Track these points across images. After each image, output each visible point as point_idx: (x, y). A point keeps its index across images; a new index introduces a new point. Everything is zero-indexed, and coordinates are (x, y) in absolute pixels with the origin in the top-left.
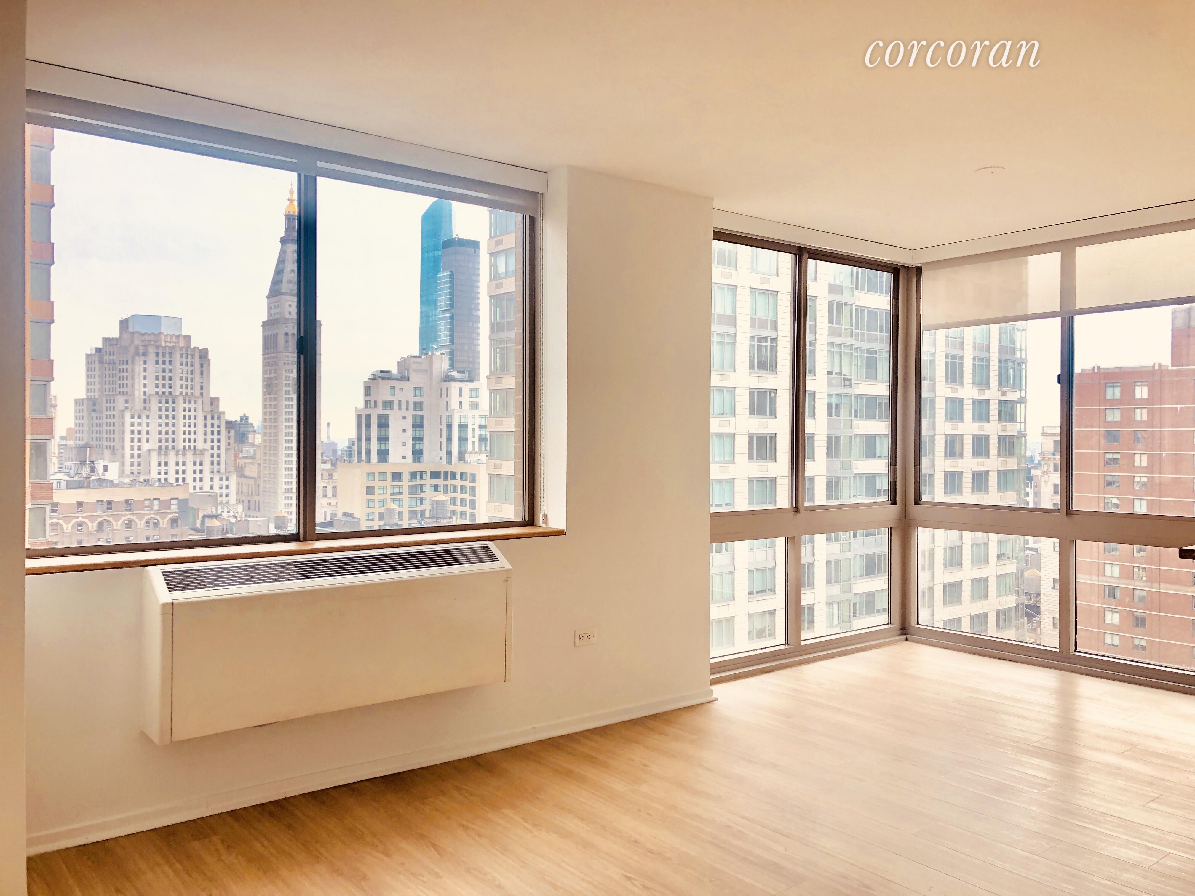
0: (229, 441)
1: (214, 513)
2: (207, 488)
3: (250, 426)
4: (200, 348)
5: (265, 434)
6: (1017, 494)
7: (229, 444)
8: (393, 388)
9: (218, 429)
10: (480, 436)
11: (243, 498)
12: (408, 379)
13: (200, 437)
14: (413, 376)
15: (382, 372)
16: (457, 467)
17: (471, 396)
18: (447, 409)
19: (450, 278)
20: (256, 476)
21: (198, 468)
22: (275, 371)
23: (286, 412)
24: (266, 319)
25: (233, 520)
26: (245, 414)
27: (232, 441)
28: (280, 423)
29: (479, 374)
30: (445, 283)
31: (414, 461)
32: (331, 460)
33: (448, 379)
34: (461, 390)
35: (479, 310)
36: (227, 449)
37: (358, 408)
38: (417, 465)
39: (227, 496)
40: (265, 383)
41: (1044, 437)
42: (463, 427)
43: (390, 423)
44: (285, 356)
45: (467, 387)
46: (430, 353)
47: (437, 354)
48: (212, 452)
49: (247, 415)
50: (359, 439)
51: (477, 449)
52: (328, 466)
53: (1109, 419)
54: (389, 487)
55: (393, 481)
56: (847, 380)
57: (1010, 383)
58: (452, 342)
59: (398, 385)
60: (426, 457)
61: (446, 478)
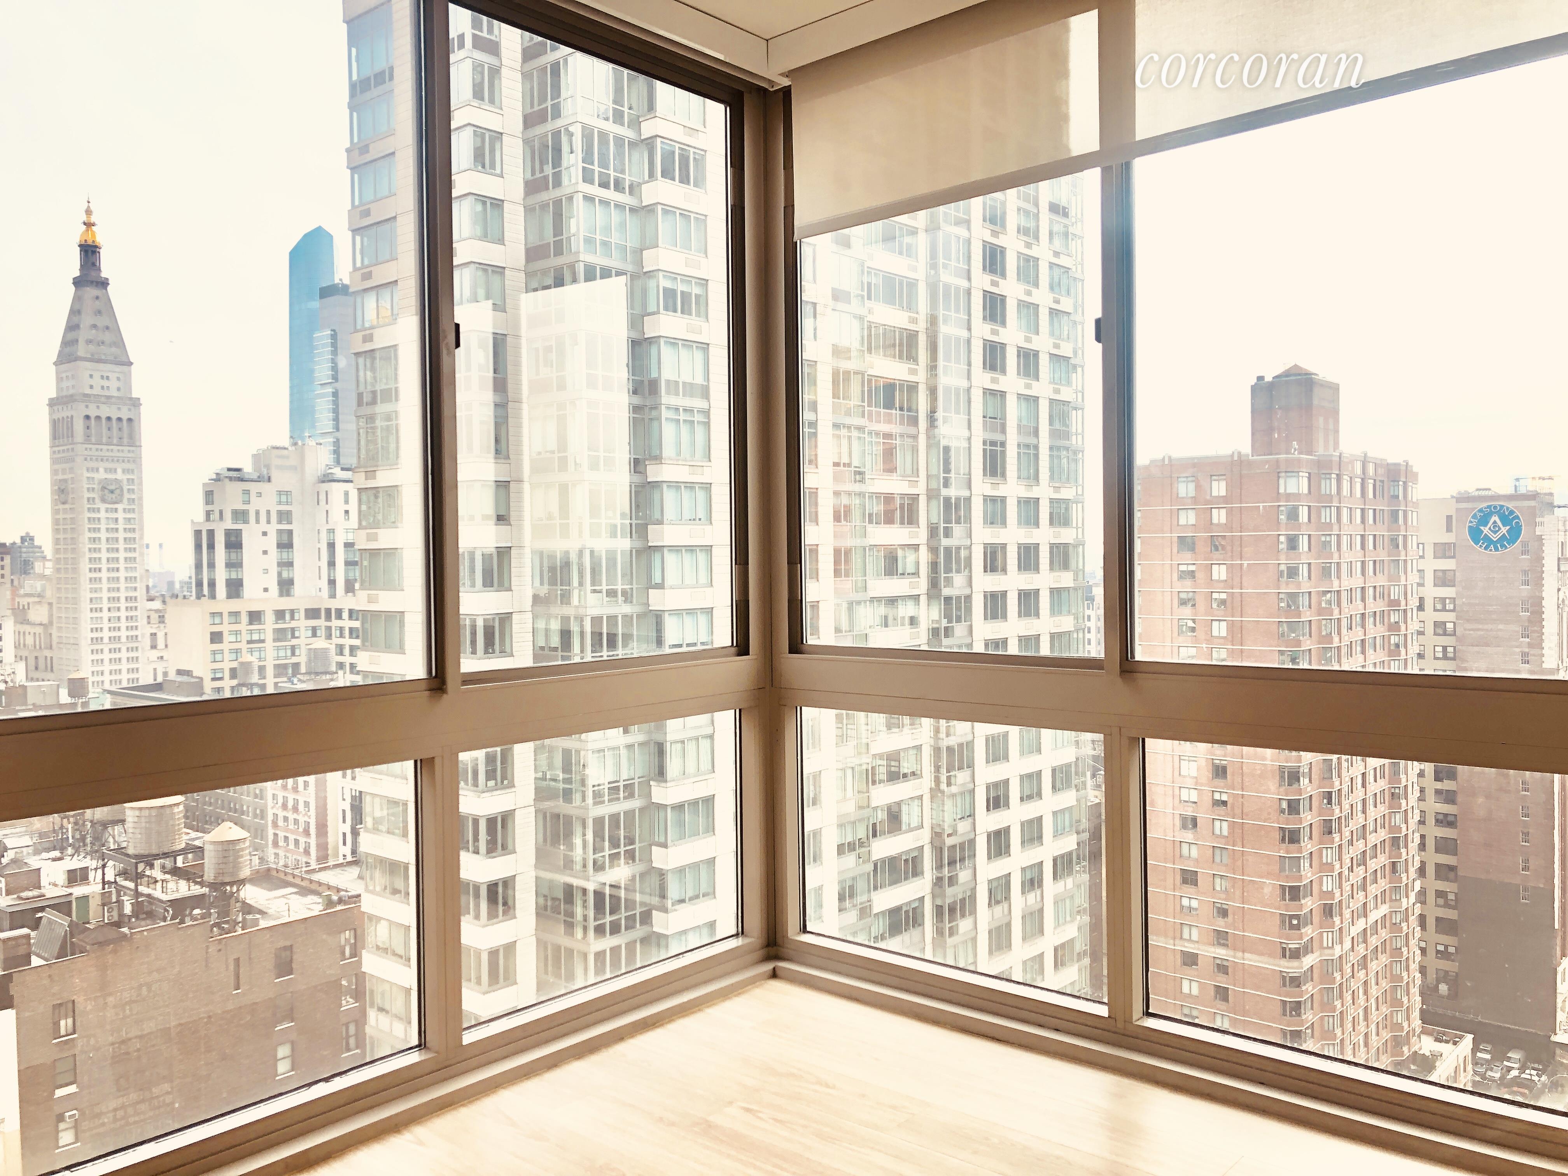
0: (2, 572)
3: (36, 549)
5: (59, 560)
7: (2, 576)
8: (247, 492)
12: (269, 480)
14: (277, 475)
15: (229, 470)
16: (344, 602)
18: (327, 521)
19: (331, 339)
20: (45, 620)
22: (71, 470)
23: (89, 528)
24: (54, 395)
25: (2, 687)
26: (27, 534)
28: (81, 545)
30: (323, 346)
31: (281, 595)
32: (163, 595)
33: (327, 479)
34: (346, 494)
37: (195, 521)
38: (285, 599)
40: (56, 488)
43: (243, 542)
44: (86, 449)
47: (312, 444)
49: (31, 535)
50: (198, 566)
52: (157, 605)
53: (1182, 521)
54: (244, 632)
55: (251, 623)
56: (860, 473)
57: (1064, 477)
58: (337, 429)
59: (253, 487)
60: (298, 589)
61: (328, 617)
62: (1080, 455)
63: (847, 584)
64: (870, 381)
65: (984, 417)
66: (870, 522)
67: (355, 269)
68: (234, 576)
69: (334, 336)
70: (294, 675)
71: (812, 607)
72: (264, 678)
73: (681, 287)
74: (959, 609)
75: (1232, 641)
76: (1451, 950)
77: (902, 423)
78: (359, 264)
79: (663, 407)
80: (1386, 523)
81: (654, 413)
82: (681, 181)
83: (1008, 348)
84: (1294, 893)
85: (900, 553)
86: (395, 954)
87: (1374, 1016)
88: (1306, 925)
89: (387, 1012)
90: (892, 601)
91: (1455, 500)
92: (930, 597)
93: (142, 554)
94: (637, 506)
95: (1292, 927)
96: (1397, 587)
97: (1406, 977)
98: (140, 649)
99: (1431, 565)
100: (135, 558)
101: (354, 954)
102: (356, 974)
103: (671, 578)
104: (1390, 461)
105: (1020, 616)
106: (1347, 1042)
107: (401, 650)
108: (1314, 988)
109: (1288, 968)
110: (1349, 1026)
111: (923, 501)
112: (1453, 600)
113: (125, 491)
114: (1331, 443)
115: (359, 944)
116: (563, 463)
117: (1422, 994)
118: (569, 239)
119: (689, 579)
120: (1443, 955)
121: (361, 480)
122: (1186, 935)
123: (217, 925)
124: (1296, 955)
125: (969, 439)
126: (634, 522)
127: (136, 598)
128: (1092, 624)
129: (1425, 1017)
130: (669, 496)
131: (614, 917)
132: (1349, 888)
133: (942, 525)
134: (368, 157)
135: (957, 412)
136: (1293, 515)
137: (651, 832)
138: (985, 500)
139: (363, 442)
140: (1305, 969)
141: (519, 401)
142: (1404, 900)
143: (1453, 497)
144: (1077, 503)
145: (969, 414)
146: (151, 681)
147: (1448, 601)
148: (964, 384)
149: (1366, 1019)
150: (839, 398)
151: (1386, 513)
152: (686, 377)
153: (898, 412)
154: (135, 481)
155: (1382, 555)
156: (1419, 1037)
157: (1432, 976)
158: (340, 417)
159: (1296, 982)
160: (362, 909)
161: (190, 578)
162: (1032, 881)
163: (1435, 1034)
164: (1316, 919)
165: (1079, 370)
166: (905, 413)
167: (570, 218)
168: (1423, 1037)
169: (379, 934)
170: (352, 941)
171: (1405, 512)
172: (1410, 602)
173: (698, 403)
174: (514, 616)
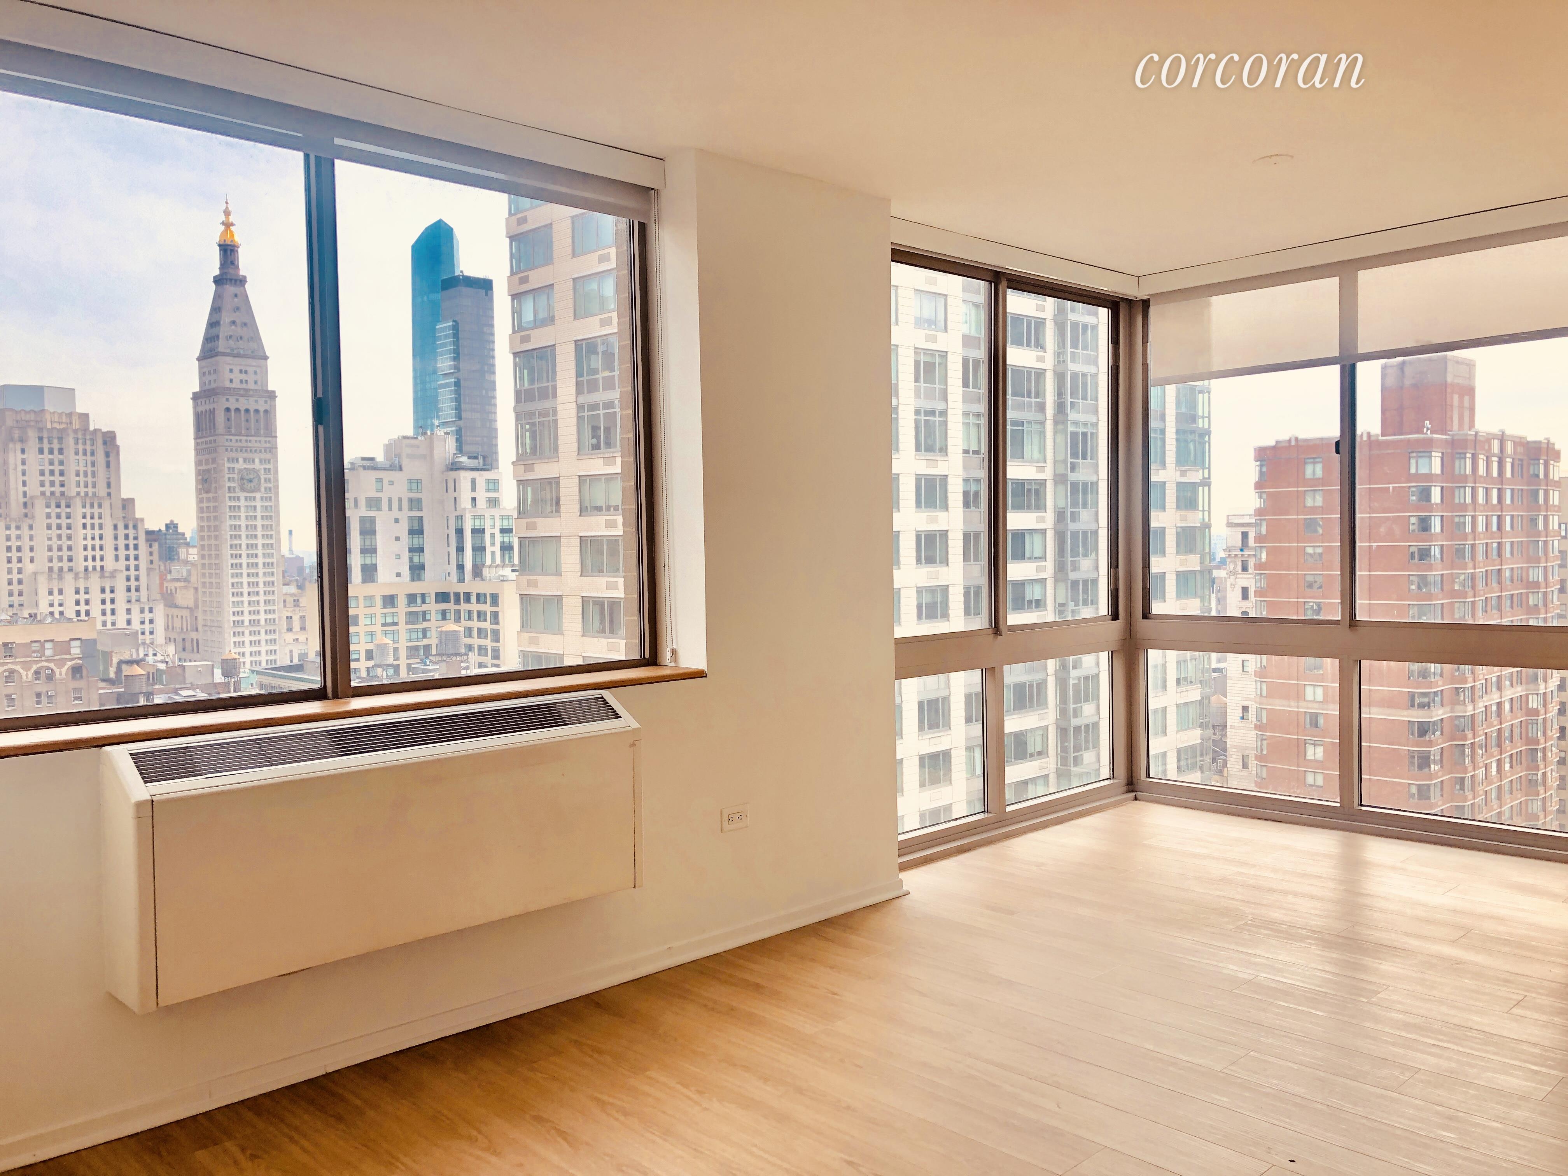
0: (151, 558)
1: (134, 657)
2: (121, 623)
3: (181, 537)
4: (103, 430)
5: (203, 547)
6: (1201, 601)
7: (151, 562)
8: (380, 481)
9: (135, 542)
10: (502, 543)
11: (173, 635)
12: (401, 469)
13: (109, 553)
14: (405, 462)
15: (363, 459)
16: (472, 586)
17: (488, 490)
18: (455, 508)
19: (453, 330)
20: (191, 604)
21: (108, 596)
22: (214, 461)
23: (230, 516)
24: (197, 389)
25: (162, 666)
26: (172, 521)
27: (156, 557)
28: (223, 532)
29: (497, 461)
30: (446, 337)
31: (412, 579)
32: (297, 580)
33: (455, 467)
34: (473, 482)
35: (494, 373)
36: (149, 570)
38: (416, 584)
39: (151, 633)
40: (200, 477)
41: (1230, 528)
42: (478, 532)
43: (377, 529)
44: (227, 440)
45: (481, 478)
46: (429, 432)
47: (439, 433)
48: (128, 573)
49: (175, 522)
51: (498, 560)
52: (292, 589)
53: (1309, 503)
54: (378, 616)
55: (385, 607)
57: (1191, 460)
58: (459, 417)
59: (386, 476)
60: (428, 573)
61: (457, 601)
68: (368, 561)
69: (456, 327)
70: (426, 657)
72: (398, 659)
74: (1085, 592)
80: (1525, 502)
85: (1027, 538)
93: (276, 541)
96: (1536, 569)
100: (272, 545)
104: (1529, 439)
111: (1050, 485)
113: (263, 480)
114: (1467, 421)
127: (273, 583)
133: (1070, 510)
136: (1425, 494)
144: (1203, 486)
146: (287, 663)
150: (968, 387)
151: (1525, 492)
153: (1026, 399)
154: (272, 470)
155: (1521, 537)
158: (461, 406)
166: (1033, 400)
171: (1546, 491)
172: (1551, 585)
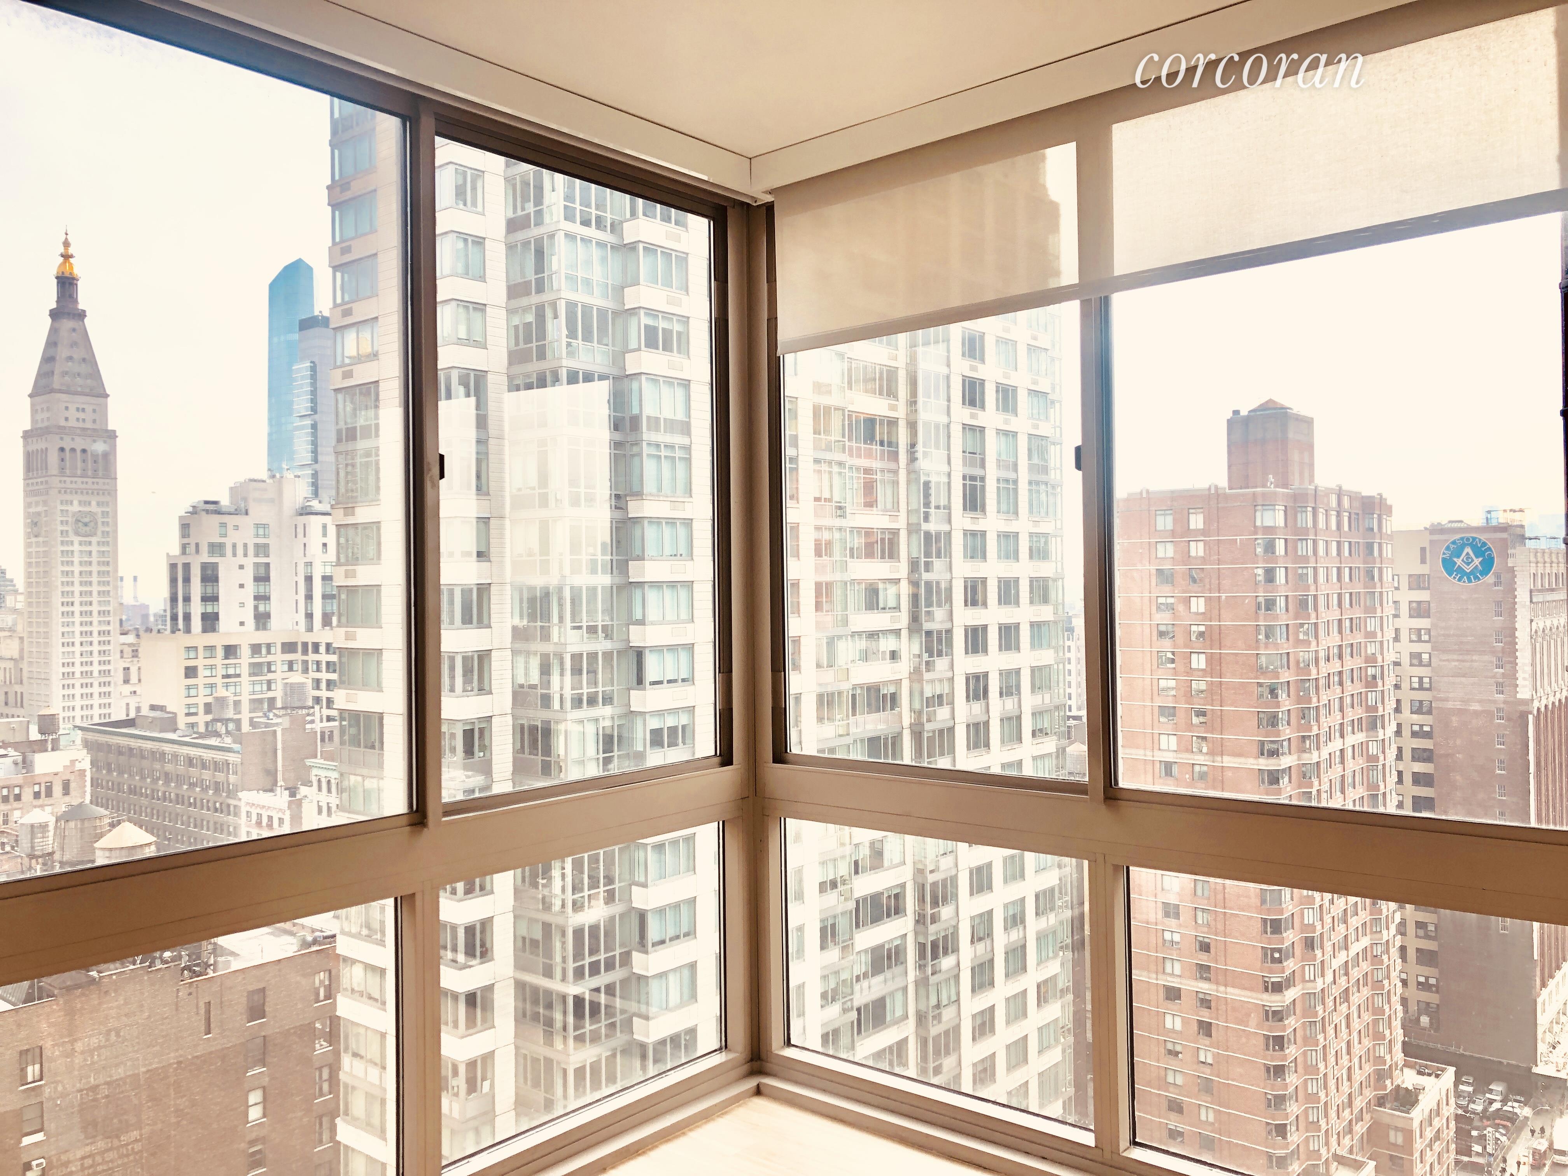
3: (8, 583)
5: (31, 594)
8: (223, 525)
12: (247, 514)
14: (254, 508)
15: (206, 502)
16: (321, 636)
18: (305, 554)
19: (310, 371)
22: (43, 503)
23: (62, 562)
24: (28, 427)
28: (53, 579)
30: (303, 378)
31: (257, 628)
33: (305, 511)
34: (324, 527)
37: (171, 554)
40: (29, 520)
43: (220, 576)
44: (60, 481)
46: (278, 475)
47: (290, 476)
50: (174, 599)
52: (130, 639)
53: (1161, 554)
54: (219, 667)
55: (226, 658)
56: (840, 508)
57: (1043, 511)
58: (316, 460)
59: (231, 520)
60: (274, 622)
61: (305, 652)
62: (1059, 490)
63: (827, 619)
64: (850, 416)
65: (964, 452)
66: (852, 556)
67: (336, 306)
68: (209, 609)
69: (313, 369)
70: (270, 710)
71: (794, 641)
72: (240, 713)
73: (662, 324)
74: (940, 641)
75: (1211, 674)
76: (1432, 981)
77: (882, 459)
78: (339, 301)
79: (644, 444)
80: (1361, 555)
81: (635, 449)
82: (663, 220)
83: (987, 384)
84: (1276, 927)
85: (881, 586)
86: (370, 998)
87: (1357, 1049)
88: (1287, 958)
89: (362, 1057)
90: (873, 635)
91: (1428, 532)
92: (911, 631)
93: (116, 588)
94: (618, 542)
95: (1274, 960)
96: (1373, 619)
97: (1387, 1010)
98: (112, 685)
99: (1407, 596)
100: (109, 591)
101: (328, 997)
102: (330, 1017)
103: (653, 614)
104: (1364, 494)
105: (1000, 650)
106: (1330, 1076)
107: (379, 688)
108: (1297, 1022)
109: (1271, 1002)
110: (1332, 1060)
111: (903, 535)
112: (1429, 631)
113: (100, 524)
114: (1306, 475)
115: (334, 985)
116: (544, 501)
117: (1403, 1027)
118: (550, 276)
119: (670, 616)
120: (1424, 986)
121: (339, 517)
122: (1168, 969)
123: (187, 968)
124: (1278, 988)
125: (949, 475)
126: (615, 558)
127: (109, 632)
128: (1072, 655)
129: (1408, 1049)
130: (650, 533)
131: (594, 959)
132: (1330, 921)
133: (923, 560)
134: (348, 195)
135: (937, 447)
136: (1270, 547)
137: (631, 872)
138: (965, 535)
139: (342, 474)
140: (1287, 1002)
141: (501, 438)
142: (1385, 932)
143: (1426, 529)
144: (1056, 536)
145: (949, 449)
146: (123, 717)
147: (1423, 632)
148: (944, 419)
149: (1349, 1053)
150: (820, 434)
151: (1361, 545)
152: (667, 413)
153: (879, 447)
154: (110, 513)
155: (1359, 588)
156: (1402, 1070)
157: (1413, 1008)
158: (319, 449)
159: (1278, 1016)
160: (337, 952)
161: (165, 611)
162: (1014, 916)
163: (1417, 1067)
164: (1298, 951)
165: (1057, 405)
166: (886, 448)
167: (552, 255)
168: (1406, 1070)
169: (353, 976)
170: (327, 983)
171: (1380, 544)
172: (1386, 634)
173: (679, 439)
174: (493, 653)
